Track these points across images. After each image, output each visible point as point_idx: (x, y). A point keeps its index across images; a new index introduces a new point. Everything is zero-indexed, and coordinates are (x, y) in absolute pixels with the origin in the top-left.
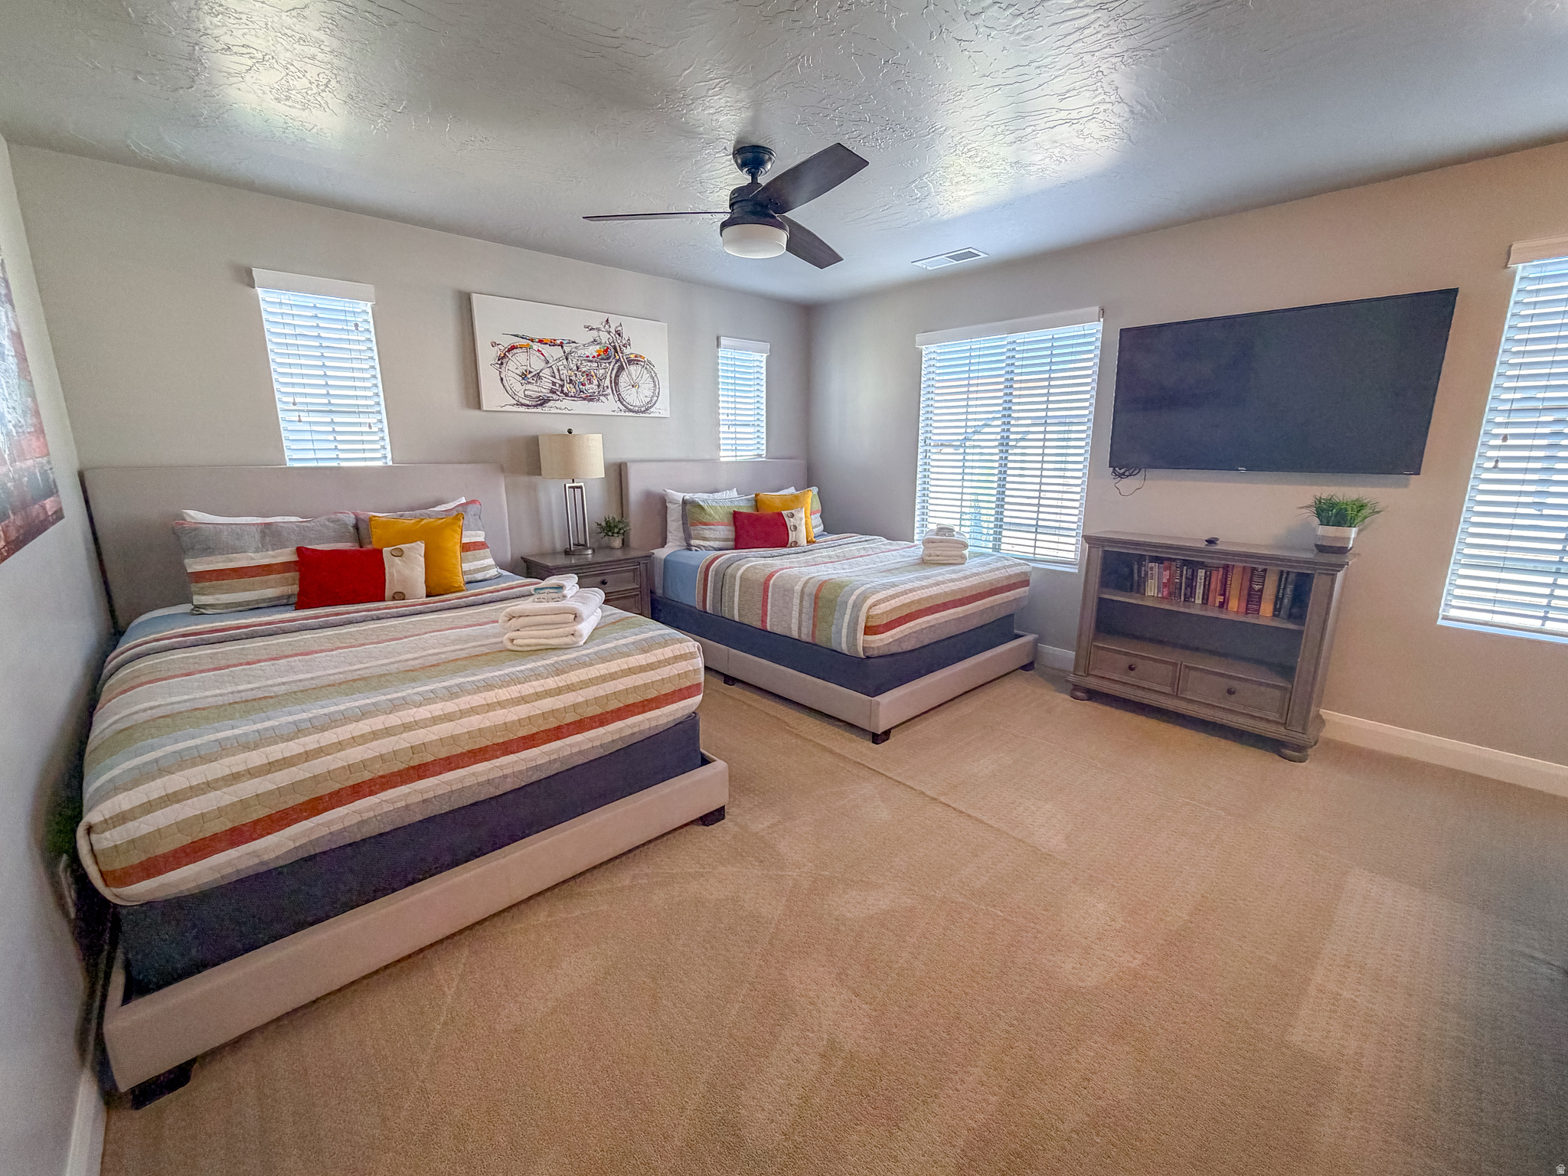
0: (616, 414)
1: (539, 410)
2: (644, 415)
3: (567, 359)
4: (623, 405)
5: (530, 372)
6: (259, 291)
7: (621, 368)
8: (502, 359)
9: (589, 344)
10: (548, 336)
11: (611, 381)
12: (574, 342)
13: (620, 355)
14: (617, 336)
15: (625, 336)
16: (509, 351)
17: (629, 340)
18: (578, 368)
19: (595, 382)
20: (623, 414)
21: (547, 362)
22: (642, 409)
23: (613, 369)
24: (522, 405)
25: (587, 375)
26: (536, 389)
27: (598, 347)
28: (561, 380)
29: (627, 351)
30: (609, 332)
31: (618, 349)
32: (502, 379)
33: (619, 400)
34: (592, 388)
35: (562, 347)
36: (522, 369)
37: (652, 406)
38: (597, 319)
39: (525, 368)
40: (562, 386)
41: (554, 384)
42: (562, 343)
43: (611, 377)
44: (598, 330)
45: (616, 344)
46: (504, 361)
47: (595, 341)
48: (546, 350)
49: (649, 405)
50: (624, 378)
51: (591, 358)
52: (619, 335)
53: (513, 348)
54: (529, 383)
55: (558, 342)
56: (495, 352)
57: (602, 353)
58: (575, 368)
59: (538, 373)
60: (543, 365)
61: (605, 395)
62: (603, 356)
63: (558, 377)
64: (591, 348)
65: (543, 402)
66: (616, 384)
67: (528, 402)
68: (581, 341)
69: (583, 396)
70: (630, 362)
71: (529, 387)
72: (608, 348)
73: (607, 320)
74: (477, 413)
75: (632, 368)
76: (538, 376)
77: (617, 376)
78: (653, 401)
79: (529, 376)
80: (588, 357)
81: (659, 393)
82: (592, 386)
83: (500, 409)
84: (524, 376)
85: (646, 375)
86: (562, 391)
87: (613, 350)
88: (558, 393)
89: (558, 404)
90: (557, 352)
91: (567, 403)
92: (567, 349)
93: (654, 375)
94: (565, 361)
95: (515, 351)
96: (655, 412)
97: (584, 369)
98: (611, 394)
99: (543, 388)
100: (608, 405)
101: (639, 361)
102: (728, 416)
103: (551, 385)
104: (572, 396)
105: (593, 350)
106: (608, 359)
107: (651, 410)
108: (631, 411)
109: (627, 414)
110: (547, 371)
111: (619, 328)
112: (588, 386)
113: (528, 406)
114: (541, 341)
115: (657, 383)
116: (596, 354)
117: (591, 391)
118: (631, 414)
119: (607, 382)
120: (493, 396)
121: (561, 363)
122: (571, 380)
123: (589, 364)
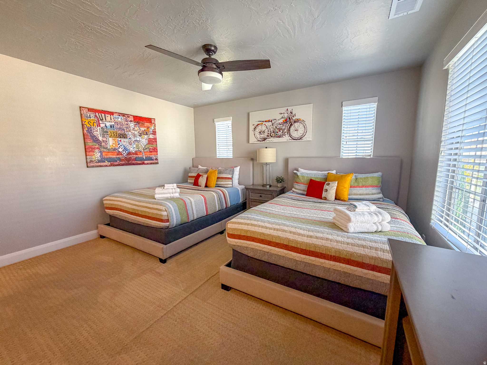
0: (288, 141)
1: (263, 142)
2: (299, 140)
3: (273, 125)
4: (291, 138)
5: (262, 131)
6: (216, 123)
7: (291, 125)
8: (255, 128)
9: (280, 119)
10: (267, 119)
11: (287, 130)
12: (276, 119)
13: (291, 120)
14: (291, 114)
15: (294, 113)
16: (257, 126)
17: (295, 114)
18: (276, 127)
19: (282, 131)
20: (291, 141)
21: (267, 127)
22: (299, 138)
23: (288, 126)
24: (259, 141)
25: (279, 129)
26: (263, 136)
27: (283, 119)
28: (271, 132)
29: (294, 118)
30: (288, 113)
31: (291, 118)
32: (254, 134)
33: (290, 136)
34: (280, 133)
35: (272, 122)
36: (260, 131)
37: (303, 137)
38: (283, 110)
39: (261, 130)
40: (271, 134)
41: (268, 133)
42: (272, 120)
43: (287, 129)
44: (284, 113)
45: (290, 117)
46: (255, 129)
47: (282, 117)
48: (267, 124)
49: (302, 137)
50: (292, 128)
51: (281, 123)
52: (291, 113)
53: (258, 125)
54: (261, 134)
55: (271, 120)
56: (253, 127)
57: (285, 121)
58: (275, 127)
59: (264, 131)
60: (266, 128)
61: (284, 135)
62: (285, 122)
63: (270, 131)
64: (281, 120)
65: (265, 139)
66: (289, 130)
67: (260, 140)
68: (277, 119)
69: (277, 136)
70: (295, 122)
71: (261, 135)
72: (287, 119)
73: (287, 109)
74: (249, 144)
75: (296, 124)
76: (264, 132)
77: (290, 128)
78: (304, 135)
79: (261, 132)
80: (280, 123)
81: (306, 132)
82: (280, 132)
83: (253, 143)
84: (260, 133)
85: (301, 126)
86: (271, 135)
87: (289, 119)
88: (269, 136)
89: (269, 140)
90: (270, 123)
91: (272, 139)
92: (273, 122)
93: (305, 125)
94: (272, 126)
95: (258, 126)
96: (304, 139)
97: (278, 128)
98: (287, 134)
99: (265, 135)
100: (286, 138)
101: (299, 121)
102: (346, 137)
103: (267, 134)
104: (273, 137)
105: (281, 121)
106: (287, 122)
107: (303, 138)
108: (294, 139)
109: (292, 141)
110: (267, 130)
111: (292, 111)
112: (279, 133)
113: (260, 141)
114: (265, 121)
115: (306, 128)
116: (282, 122)
117: (280, 134)
118: (294, 140)
119: (286, 131)
120: (253, 139)
121: (271, 127)
122: (273, 132)
123: (280, 125)
